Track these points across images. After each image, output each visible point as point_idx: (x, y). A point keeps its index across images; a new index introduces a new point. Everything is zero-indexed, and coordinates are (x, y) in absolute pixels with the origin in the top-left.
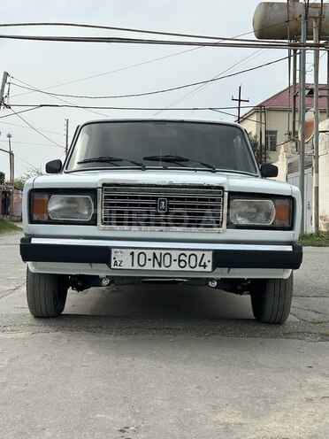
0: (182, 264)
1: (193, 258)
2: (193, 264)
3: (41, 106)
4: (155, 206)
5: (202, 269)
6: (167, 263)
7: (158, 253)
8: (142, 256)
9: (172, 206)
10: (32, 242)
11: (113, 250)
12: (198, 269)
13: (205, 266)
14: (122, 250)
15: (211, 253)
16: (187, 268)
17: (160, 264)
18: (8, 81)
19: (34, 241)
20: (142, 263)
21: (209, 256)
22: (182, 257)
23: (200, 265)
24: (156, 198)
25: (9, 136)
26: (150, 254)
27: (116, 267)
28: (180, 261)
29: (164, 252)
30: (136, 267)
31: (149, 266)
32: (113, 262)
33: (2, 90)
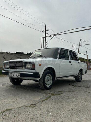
1: (17, 75)
9: (16, 65)
15: (20, 74)
32: (9, 75)
33: (80, 43)
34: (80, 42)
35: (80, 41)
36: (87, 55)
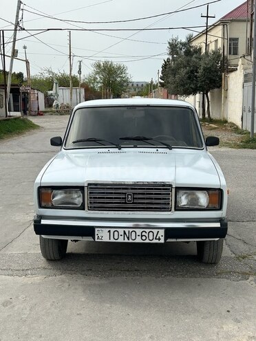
0: (144, 238)
1: (151, 234)
2: (151, 238)
3: (48, 30)
4: (125, 198)
5: (157, 241)
6: (133, 237)
7: (127, 230)
8: (116, 233)
9: (136, 198)
10: (42, 223)
11: (96, 229)
12: (155, 241)
13: (159, 239)
14: (103, 229)
15: (163, 230)
16: (147, 241)
17: (128, 238)
18: (21, 8)
19: (44, 222)
20: (116, 237)
21: (162, 232)
22: (144, 234)
23: (156, 239)
24: (125, 194)
25: (25, 48)
26: (121, 231)
27: (98, 240)
28: (142, 236)
29: (131, 230)
30: (112, 240)
31: (121, 240)
32: (96, 237)
33: (17, 16)
34: (18, 13)
35: (19, 8)
36: (27, 62)
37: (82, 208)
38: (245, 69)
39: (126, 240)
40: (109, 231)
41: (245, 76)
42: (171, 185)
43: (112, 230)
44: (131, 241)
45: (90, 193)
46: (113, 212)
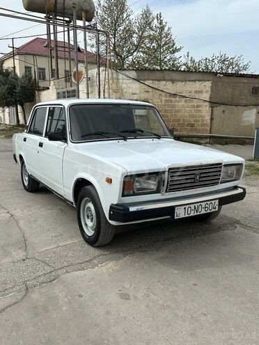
0: (206, 209)
1: (211, 205)
2: (211, 208)
4: (194, 178)
6: (200, 210)
7: (196, 205)
8: (189, 209)
9: (202, 177)
10: (130, 210)
11: (176, 208)
12: (213, 210)
13: (215, 208)
14: (180, 207)
15: (218, 200)
16: (208, 211)
20: (189, 212)
21: (217, 202)
22: (207, 206)
26: (193, 207)
27: (177, 218)
29: (199, 204)
30: (186, 215)
32: (176, 215)
37: (158, 191)
38: (57, 89)
39: (196, 214)
40: (185, 208)
41: (58, 93)
42: (221, 164)
43: (187, 207)
44: (198, 213)
45: (171, 176)
46: (177, 192)
